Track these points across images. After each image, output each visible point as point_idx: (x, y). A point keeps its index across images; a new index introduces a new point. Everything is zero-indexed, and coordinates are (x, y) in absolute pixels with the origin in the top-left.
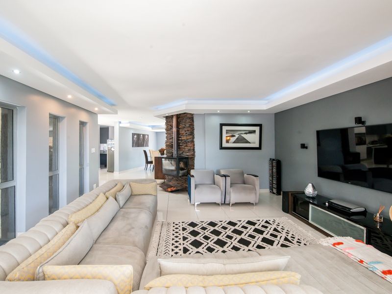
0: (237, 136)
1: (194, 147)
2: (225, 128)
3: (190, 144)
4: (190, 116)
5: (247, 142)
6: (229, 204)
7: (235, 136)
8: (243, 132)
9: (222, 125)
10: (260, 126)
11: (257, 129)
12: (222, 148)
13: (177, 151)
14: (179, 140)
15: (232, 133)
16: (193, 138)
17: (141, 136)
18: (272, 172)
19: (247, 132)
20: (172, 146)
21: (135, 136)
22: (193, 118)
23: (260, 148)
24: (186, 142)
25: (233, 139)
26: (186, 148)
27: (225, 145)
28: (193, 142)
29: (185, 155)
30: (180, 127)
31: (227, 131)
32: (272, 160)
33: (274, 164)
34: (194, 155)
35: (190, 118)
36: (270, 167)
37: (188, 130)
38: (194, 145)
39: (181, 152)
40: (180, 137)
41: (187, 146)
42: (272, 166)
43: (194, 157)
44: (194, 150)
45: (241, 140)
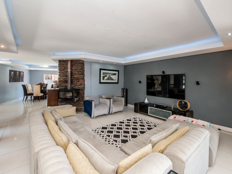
0: (108, 76)
1: (84, 82)
2: (102, 71)
3: (81, 81)
4: (82, 62)
5: (113, 80)
6: (111, 114)
7: (107, 76)
8: (111, 74)
9: (101, 70)
10: (118, 71)
11: (117, 73)
12: (100, 83)
13: (71, 85)
14: (72, 77)
15: (106, 74)
16: (84, 76)
17: (18, 73)
18: (124, 95)
19: (113, 74)
20: (66, 82)
21: (12, 73)
22: (84, 63)
23: (118, 83)
24: (78, 79)
25: (106, 78)
26: (78, 83)
27: (102, 81)
28: (83, 79)
29: (76, 87)
30: (73, 68)
31: (103, 73)
32: (123, 89)
33: (125, 91)
34: (84, 87)
35: (81, 63)
36: (122, 92)
37: (80, 71)
38: (84, 81)
39: (73, 86)
40: (73, 76)
41: (79, 82)
42: (124, 92)
43: (85, 89)
44: (84, 84)
45: (110, 78)
